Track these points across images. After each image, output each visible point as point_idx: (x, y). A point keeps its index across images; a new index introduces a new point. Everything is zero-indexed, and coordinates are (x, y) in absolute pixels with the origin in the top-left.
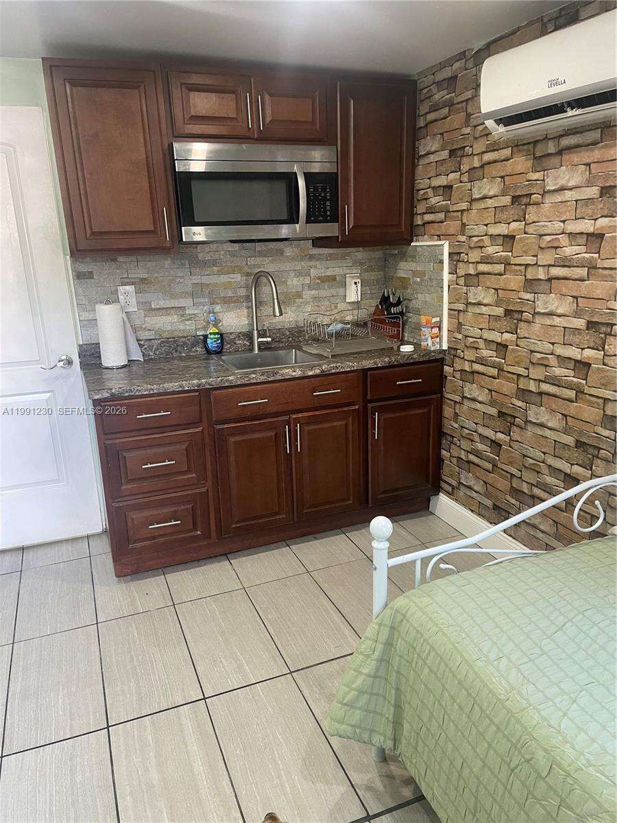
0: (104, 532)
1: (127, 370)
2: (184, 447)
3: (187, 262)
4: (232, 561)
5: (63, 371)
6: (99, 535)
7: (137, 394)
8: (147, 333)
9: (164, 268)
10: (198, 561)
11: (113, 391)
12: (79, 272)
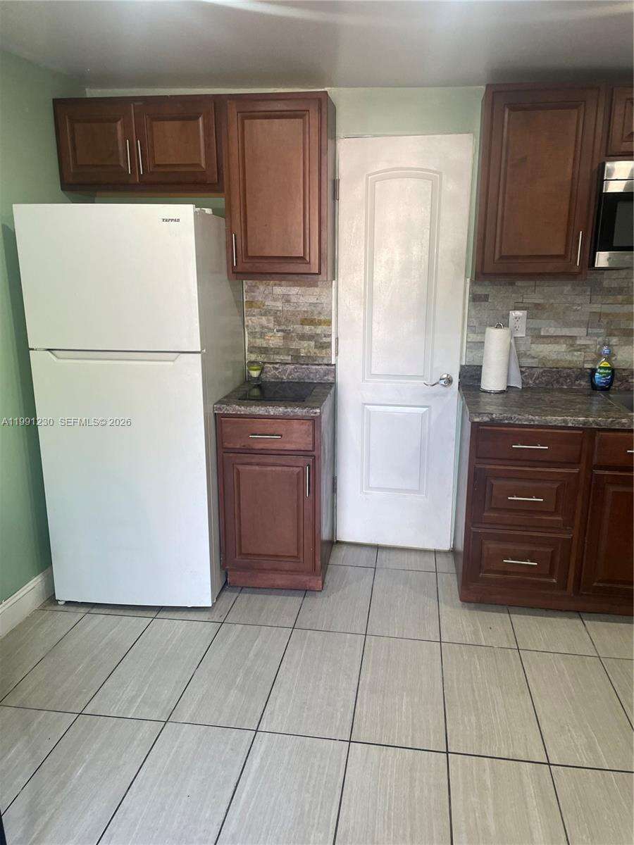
0: (453, 551)
1: (505, 396)
2: (556, 486)
3: (589, 289)
4: (586, 622)
5: (443, 389)
6: (445, 552)
7: (517, 422)
8: (530, 361)
9: (562, 294)
10: (547, 609)
11: (494, 416)
12: (476, 295)
